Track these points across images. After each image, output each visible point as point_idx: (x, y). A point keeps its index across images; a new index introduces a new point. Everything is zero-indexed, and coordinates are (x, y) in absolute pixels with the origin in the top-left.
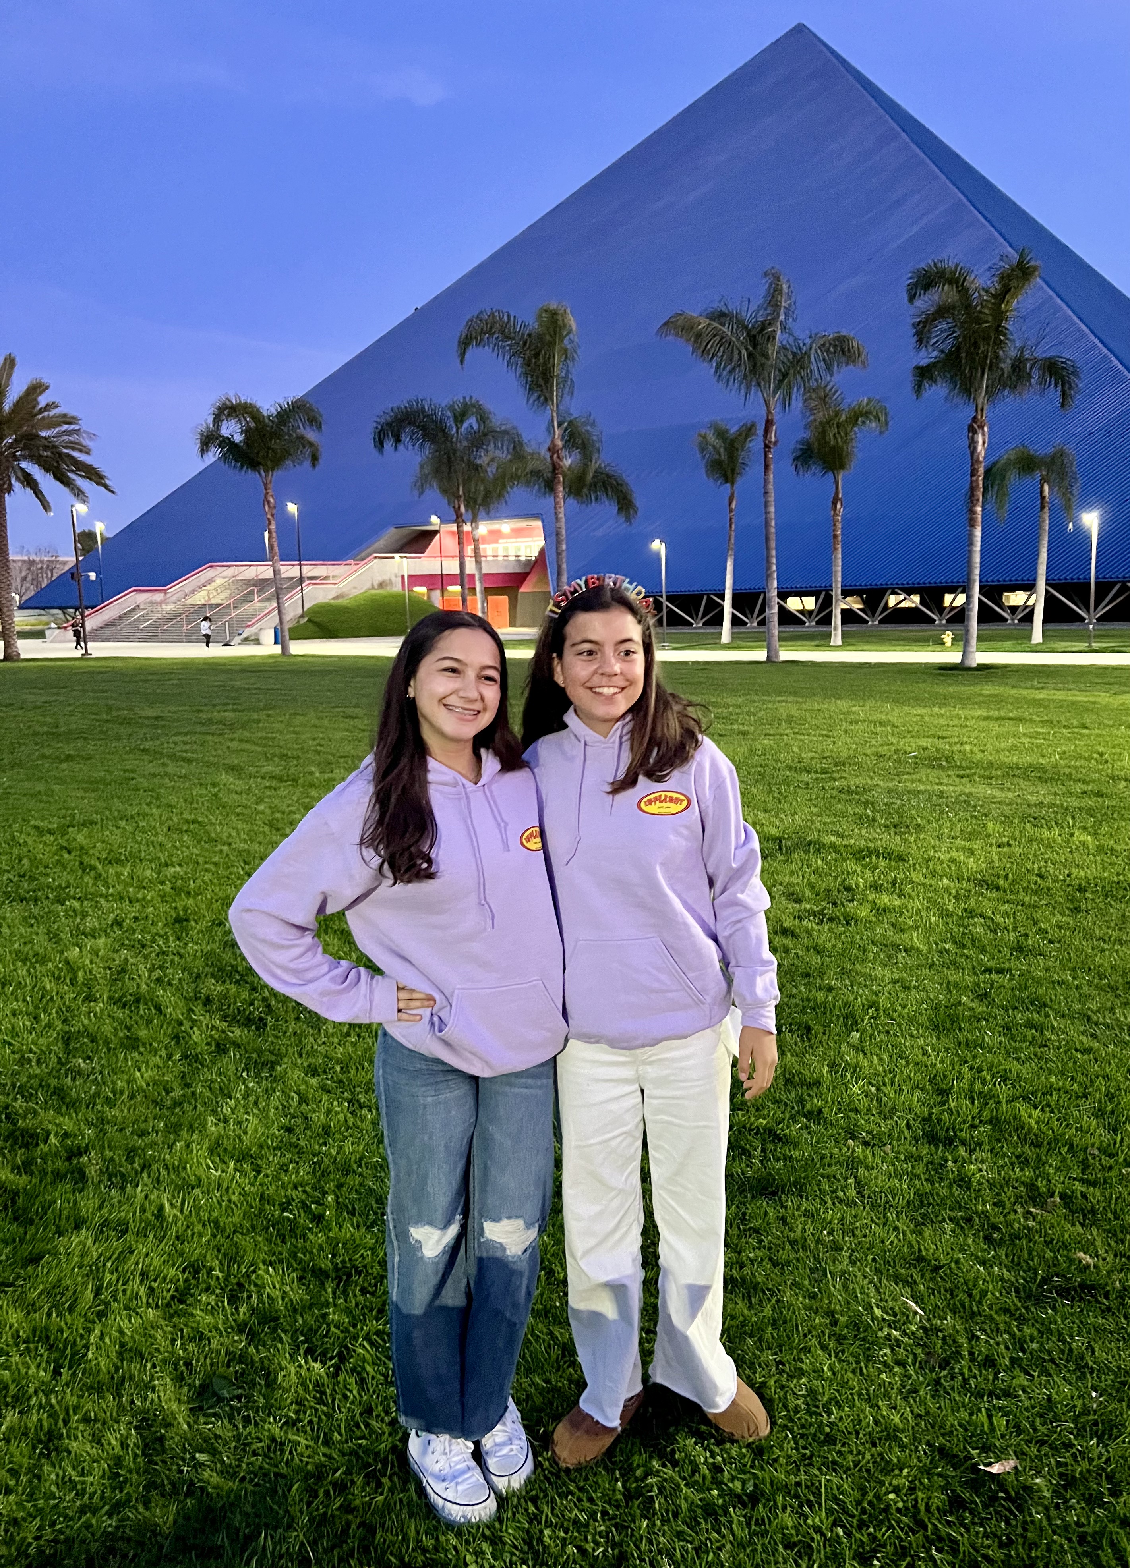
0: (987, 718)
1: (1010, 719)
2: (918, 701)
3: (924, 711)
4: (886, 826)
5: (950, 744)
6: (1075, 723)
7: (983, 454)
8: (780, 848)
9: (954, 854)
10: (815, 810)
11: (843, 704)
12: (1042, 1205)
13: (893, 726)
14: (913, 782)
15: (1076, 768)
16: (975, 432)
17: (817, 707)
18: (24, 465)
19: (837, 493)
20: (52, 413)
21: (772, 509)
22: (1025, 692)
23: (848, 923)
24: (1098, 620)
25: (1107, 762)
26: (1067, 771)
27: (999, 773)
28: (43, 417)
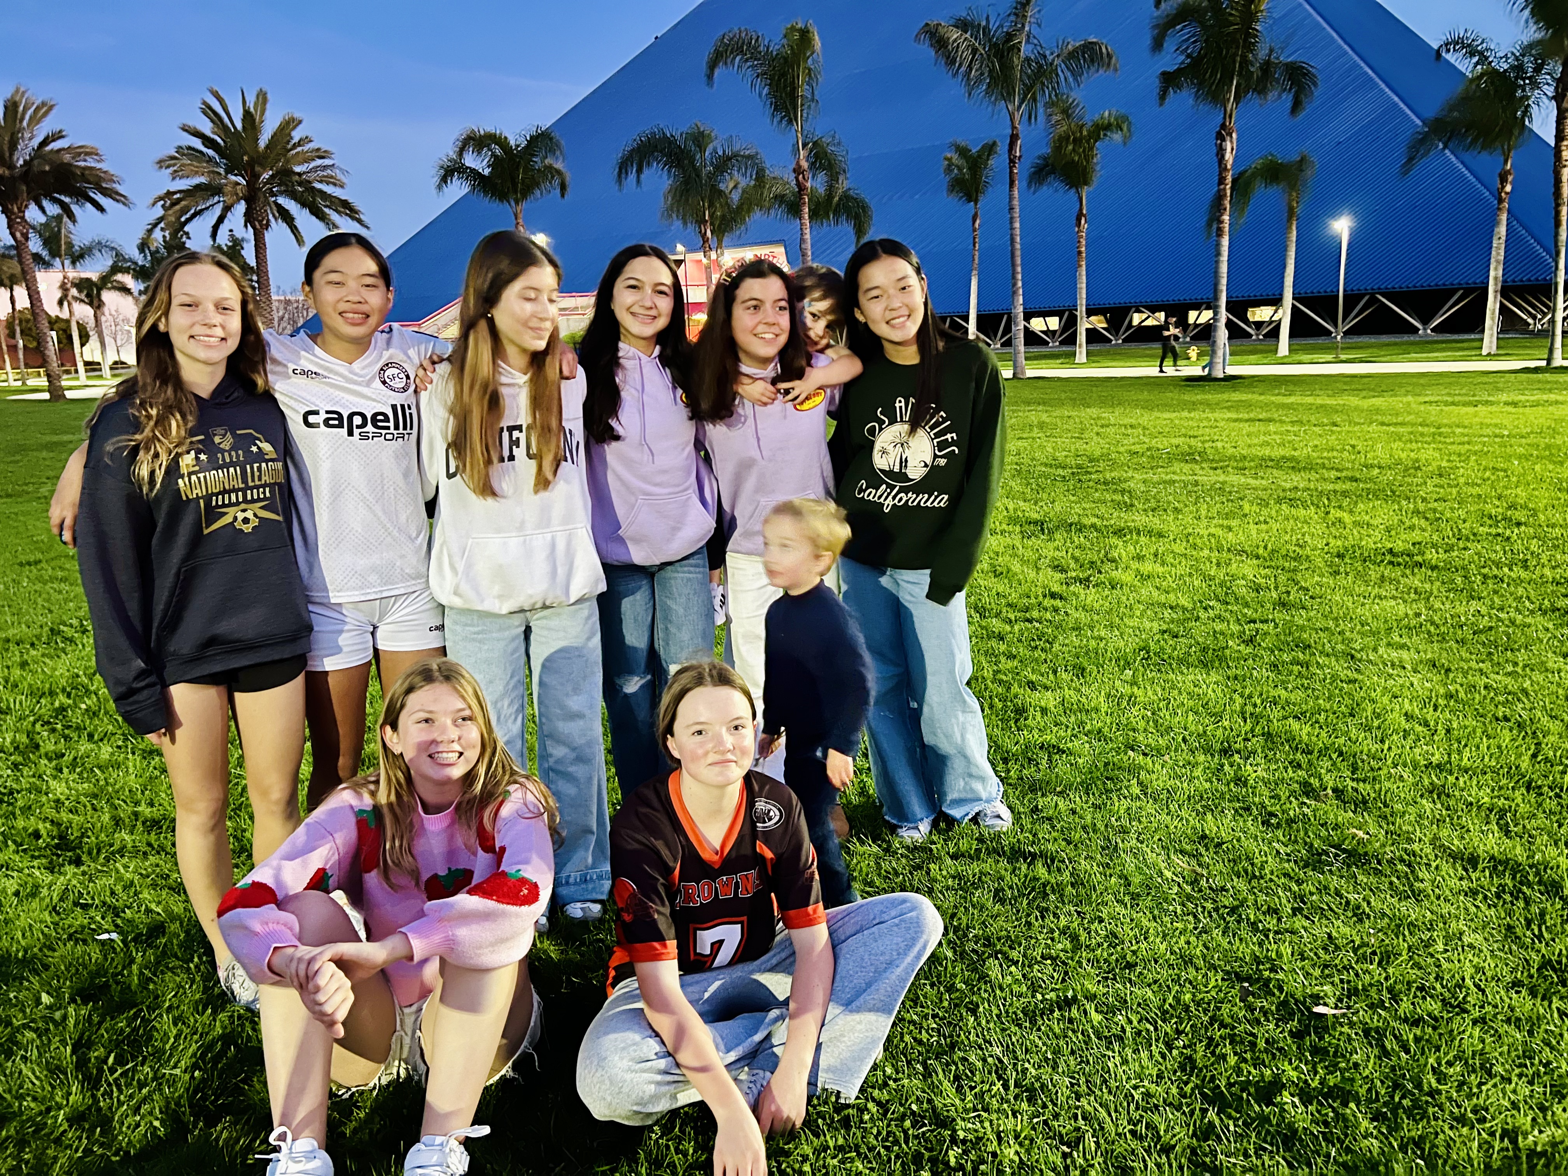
0: (1236, 420)
1: (1259, 420)
2: (1167, 407)
3: (1175, 415)
4: (1145, 510)
5: (1203, 442)
6: (1325, 421)
7: (1231, 162)
8: (1042, 530)
9: (1212, 530)
10: (1072, 498)
11: (1093, 412)
12: (1317, 798)
13: (1144, 428)
14: (1167, 474)
15: (1329, 459)
16: (1223, 140)
17: (1066, 413)
18: (281, 200)
19: (1081, 209)
20: (306, 148)
21: (1017, 225)
22: (1273, 398)
23: (1113, 588)
24: (1346, 333)
25: (1359, 453)
26: (1320, 461)
27: (1252, 464)
28: (298, 153)
